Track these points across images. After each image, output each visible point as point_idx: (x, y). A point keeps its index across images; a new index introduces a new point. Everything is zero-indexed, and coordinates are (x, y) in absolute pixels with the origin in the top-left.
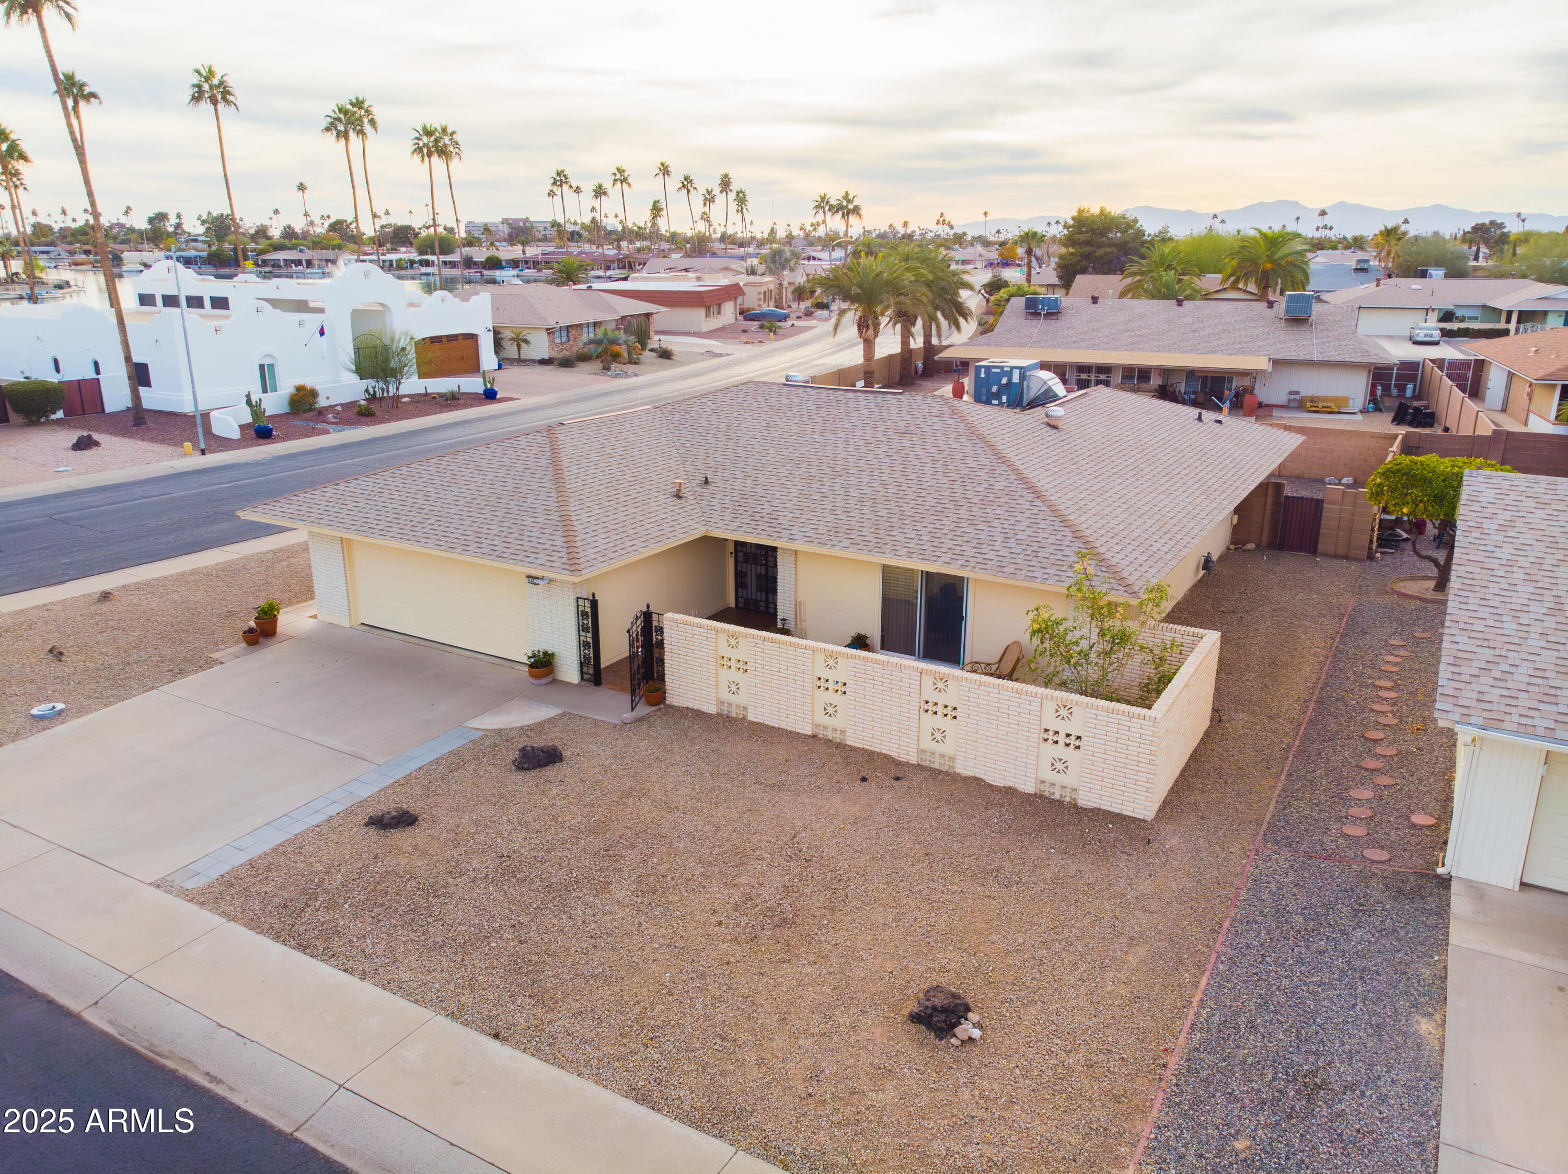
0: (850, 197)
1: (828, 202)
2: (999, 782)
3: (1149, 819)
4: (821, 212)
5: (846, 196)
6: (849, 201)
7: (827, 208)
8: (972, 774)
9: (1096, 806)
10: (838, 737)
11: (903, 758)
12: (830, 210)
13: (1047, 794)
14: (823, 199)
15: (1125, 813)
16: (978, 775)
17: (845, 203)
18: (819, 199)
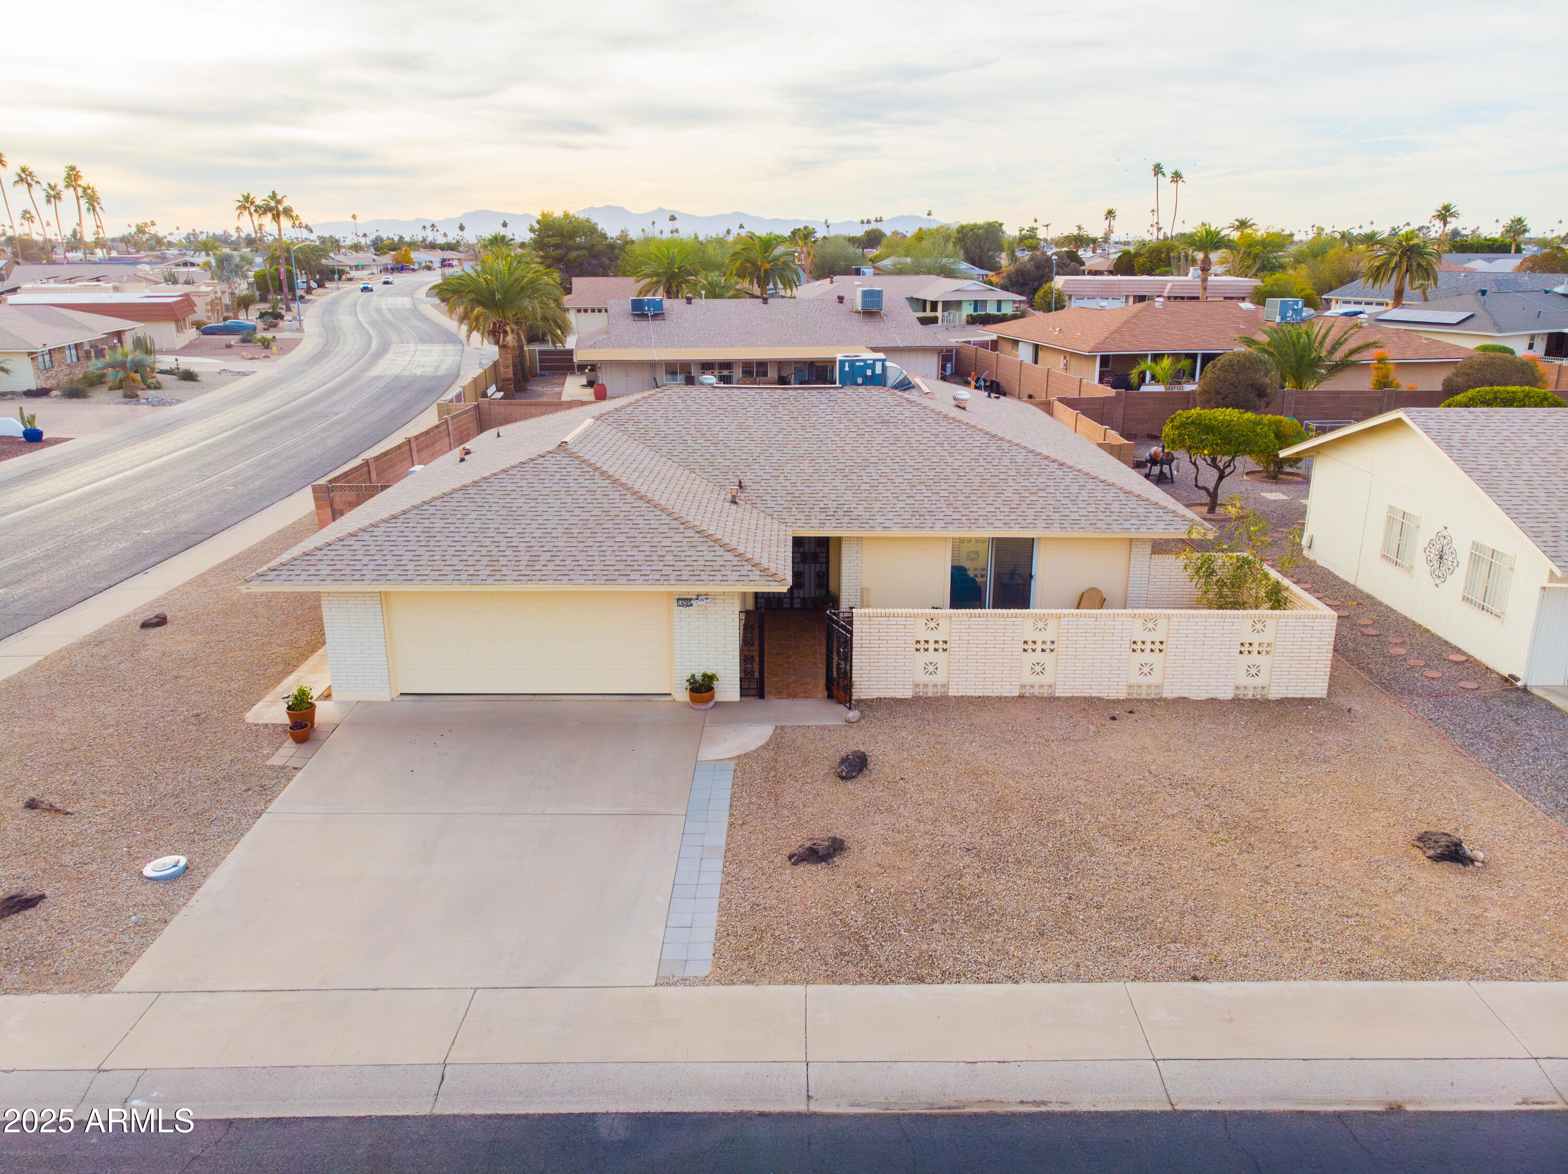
0: (279, 197)
1: (252, 203)
2: (1203, 696)
3: (1325, 696)
4: (246, 213)
5: (274, 196)
6: (279, 202)
7: (253, 209)
8: (1178, 695)
9: (1283, 696)
10: (1046, 692)
11: (1113, 696)
12: (256, 211)
13: (1241, 696)
14: (247, 198)
15: (1307, 696)
16: (1183, 695)
17: (273, 204)
18: (241, 199)
